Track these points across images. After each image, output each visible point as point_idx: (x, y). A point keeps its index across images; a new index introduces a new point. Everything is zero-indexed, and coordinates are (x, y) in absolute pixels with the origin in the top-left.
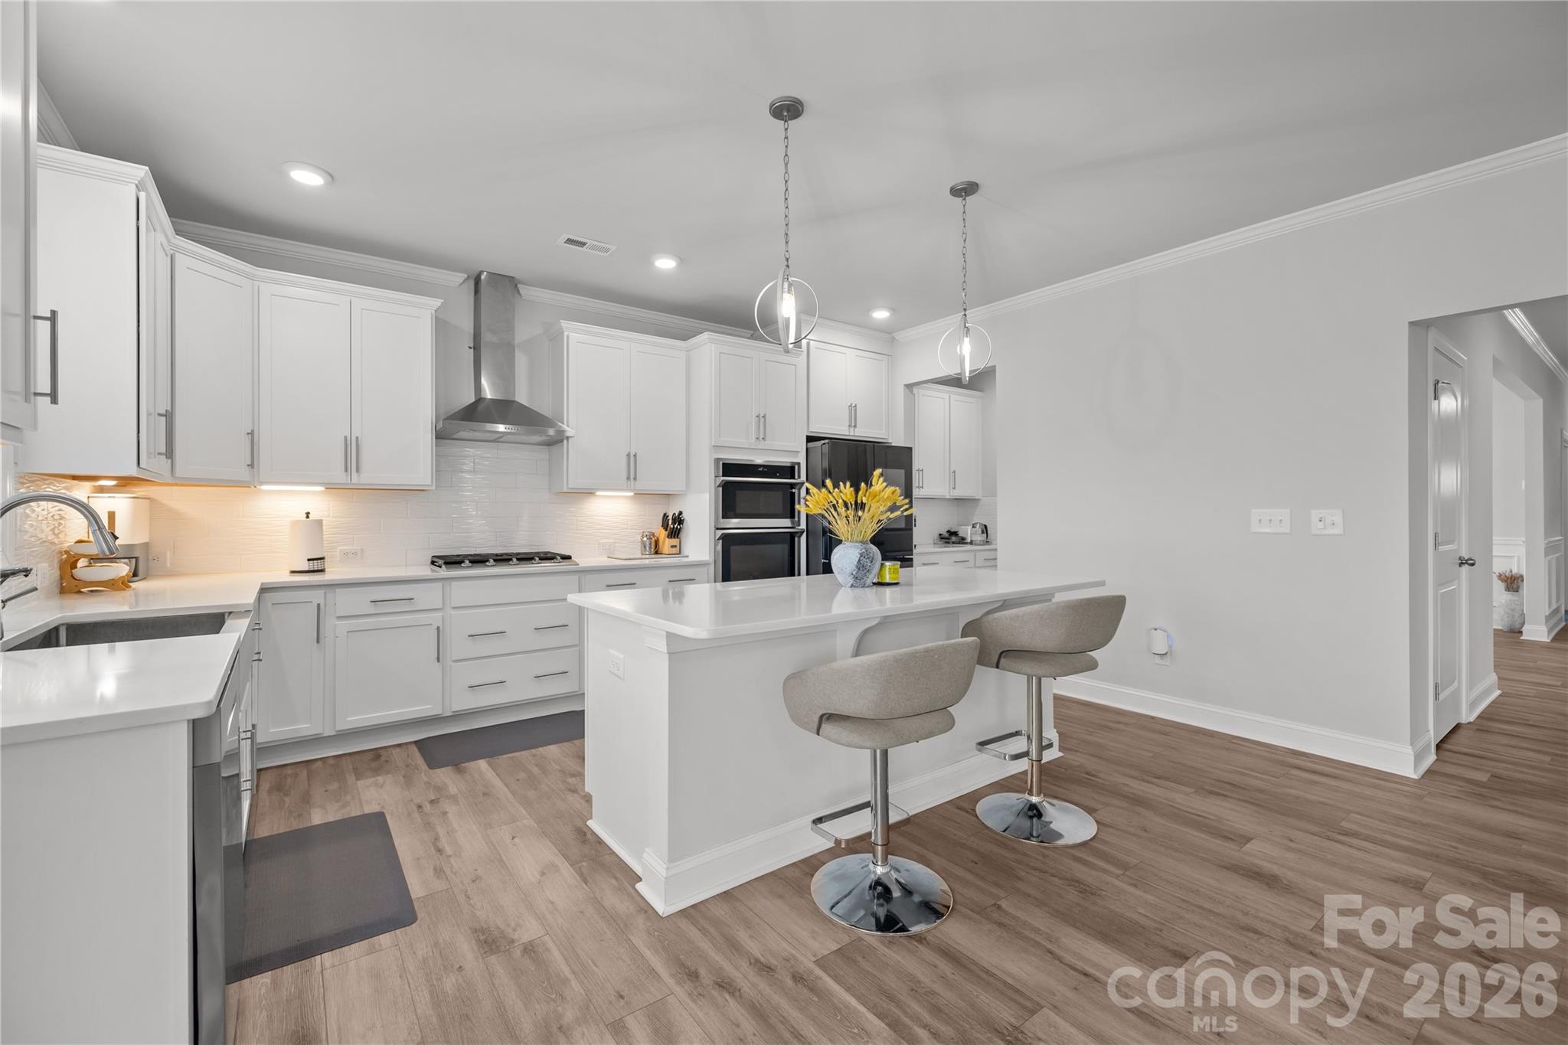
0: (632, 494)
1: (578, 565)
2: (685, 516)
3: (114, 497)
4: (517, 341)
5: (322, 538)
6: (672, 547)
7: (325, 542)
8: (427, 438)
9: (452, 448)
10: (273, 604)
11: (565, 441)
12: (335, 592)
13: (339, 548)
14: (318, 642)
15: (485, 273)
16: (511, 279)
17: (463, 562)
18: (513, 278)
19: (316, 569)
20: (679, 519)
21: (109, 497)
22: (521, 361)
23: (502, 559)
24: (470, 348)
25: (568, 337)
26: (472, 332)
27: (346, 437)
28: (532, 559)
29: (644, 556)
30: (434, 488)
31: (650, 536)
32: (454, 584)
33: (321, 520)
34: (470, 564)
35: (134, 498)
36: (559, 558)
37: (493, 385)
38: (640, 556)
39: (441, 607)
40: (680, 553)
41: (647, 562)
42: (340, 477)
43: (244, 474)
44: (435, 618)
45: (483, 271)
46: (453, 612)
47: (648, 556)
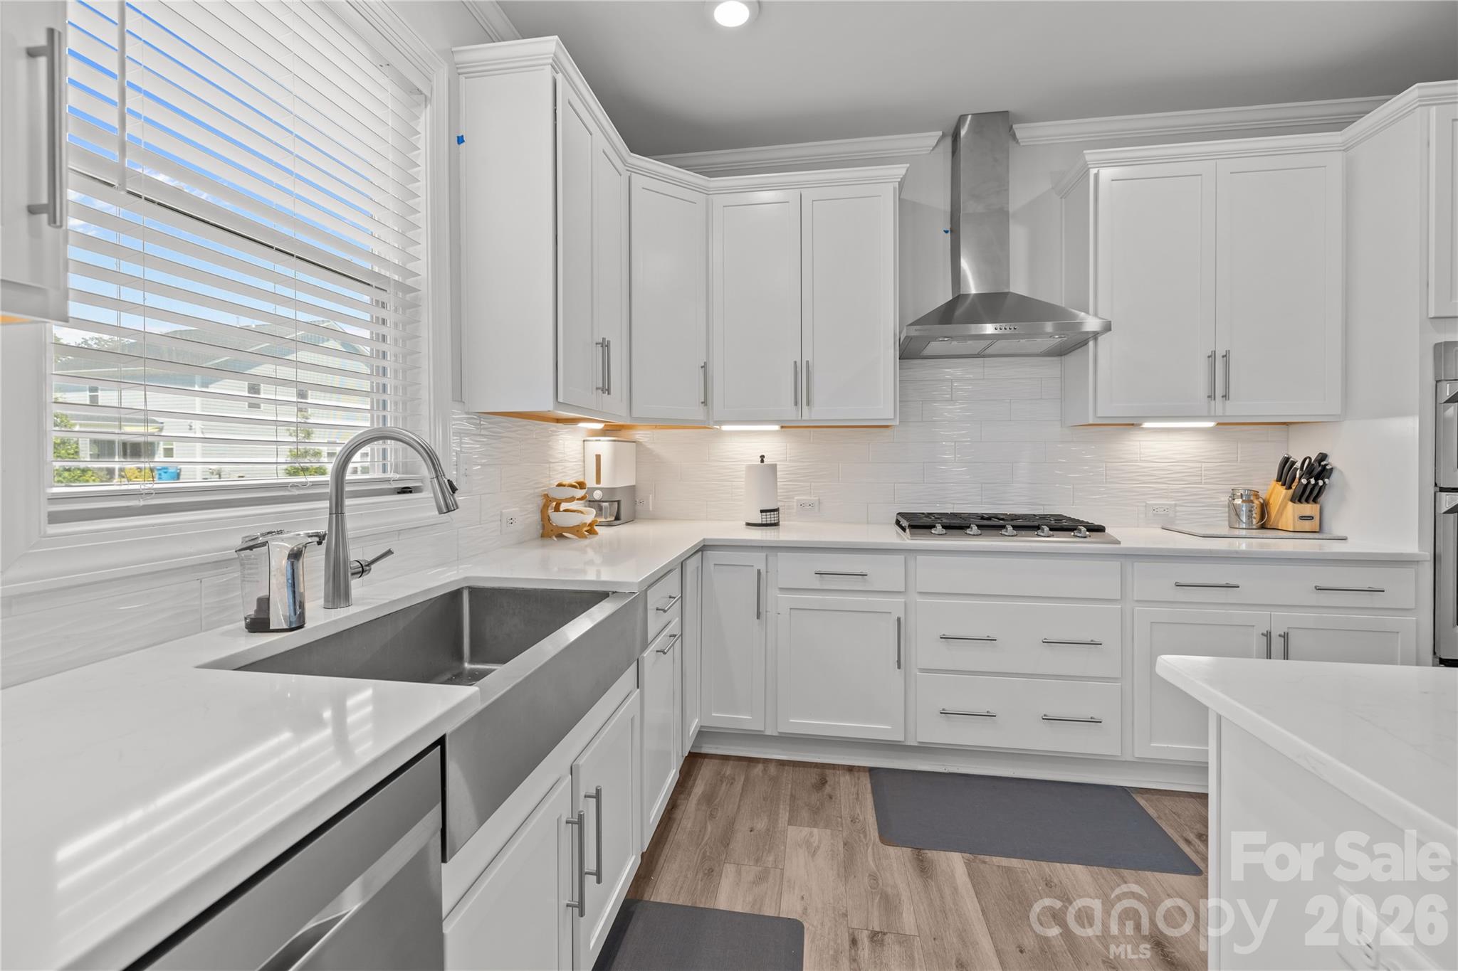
0: (1211, 424)
1: (1119, 543)
2: (1332, 461)
3: (599, 440)
4: (1011, 210)
5: (777, 486)
6: (1303, 518)
7: (779, 491)
8: (889, 353)
9: (921, 370)
10: (715, 564)
11: (1091, 343)
12: (777, 555)
13: (796, 498)
14: (758, 618)
15: (970, 116)
16: (1004, 114)
17: (934, 526)
18: (1007, 111)
19: (769, 522)
20: (1319, 470)
21: (597, 440)
22: (1018, 236)
23: (991, 524)
24: (946, 232)
25: (1097, 176)
26: (948, 209)
27: (795, 362)
28: (1038, 528)
29: (1237, 532)
30: (898, 423)
31: (1248, 496)
32: (920, 558)
33: (776, 465)
34: (944, 531)
35: (615, 441)
36: (1083, 529)
37: (979, 275)
38: (1225, 530)
39: (903, 590)
40: (1320, 531)
41: (1243, 545)
42: (790, 413)
43: (698, 413)
44: (895, 605)
45: (966, 115)
46: (920, 600)
47: (1244, 533)
